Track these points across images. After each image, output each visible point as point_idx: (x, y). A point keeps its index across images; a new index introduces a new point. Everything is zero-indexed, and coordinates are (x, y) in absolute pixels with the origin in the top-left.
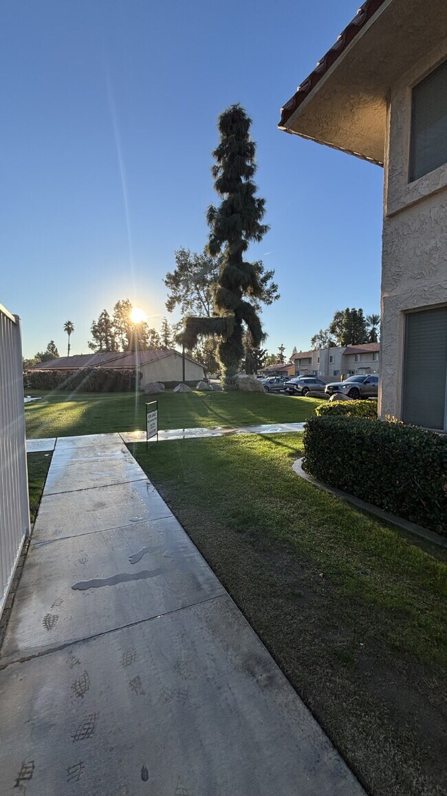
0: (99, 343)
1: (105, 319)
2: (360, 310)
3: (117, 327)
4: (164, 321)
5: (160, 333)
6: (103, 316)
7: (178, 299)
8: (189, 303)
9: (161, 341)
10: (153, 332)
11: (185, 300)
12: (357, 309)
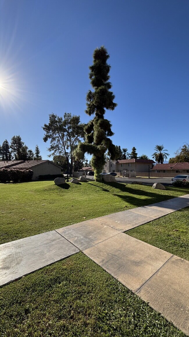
0: (2, 156)
1: (6, 144)
2: (119, 146)
3: (12, 149)
4: (37, 147)
5: (34, 152)
6: (5, 143)
7: (49, 137)
8: (54, 139)
9: (34, 156)
10: (30, 151)
11: (52, 137)
12: (118, 146)
